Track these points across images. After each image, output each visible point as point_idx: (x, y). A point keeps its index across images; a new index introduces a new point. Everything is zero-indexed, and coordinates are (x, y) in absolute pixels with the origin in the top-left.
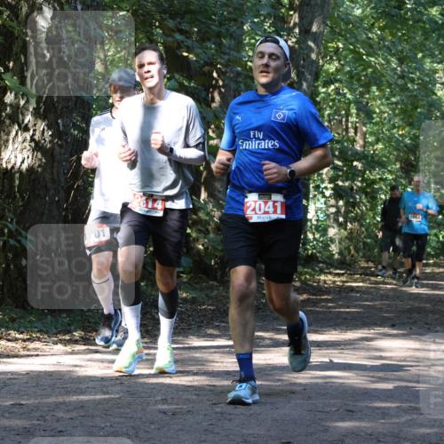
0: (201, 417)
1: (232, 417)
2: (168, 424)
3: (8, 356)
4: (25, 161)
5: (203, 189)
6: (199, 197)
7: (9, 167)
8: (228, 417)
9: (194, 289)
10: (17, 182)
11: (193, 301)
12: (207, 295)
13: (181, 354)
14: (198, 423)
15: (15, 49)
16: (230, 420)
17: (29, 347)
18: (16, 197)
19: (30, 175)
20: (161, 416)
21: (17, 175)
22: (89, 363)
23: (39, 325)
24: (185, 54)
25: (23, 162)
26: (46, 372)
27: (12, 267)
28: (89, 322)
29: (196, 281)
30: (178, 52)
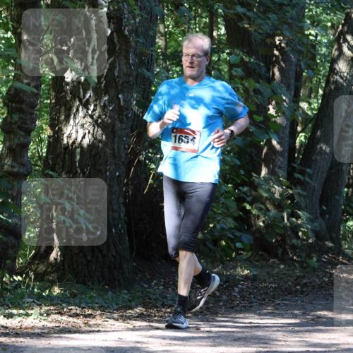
3: (70, 331)
4: (86, 136)
5: (263, 166)
6: (259, 173)
7: (71, 142)
9: (256, 266)
10: (78, 157)
11: (253, 279)
12: (268, 273)
13: (243, 332)
17: (90, 323)
18: (77, 172)
19: (91, 150)
21: (78, 150)
22: (151, 340)
23: (100, 301)
24: (246, 26)
25: (84, 137)
28: (150, 299)
29: (257, 258)
30: (239, 24)
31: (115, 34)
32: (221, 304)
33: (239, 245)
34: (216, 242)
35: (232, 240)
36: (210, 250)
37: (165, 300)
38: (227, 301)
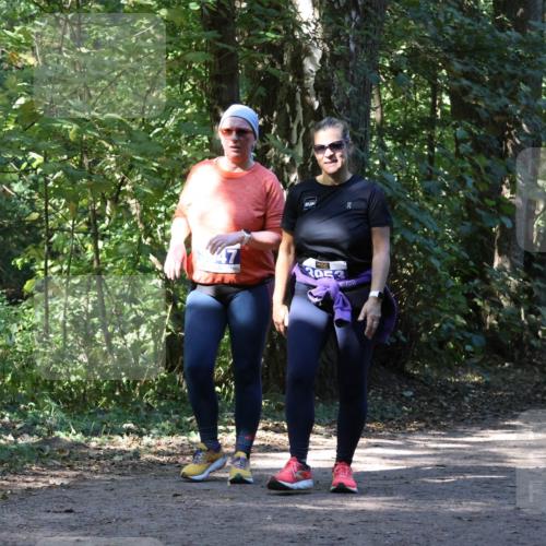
0: (502, 524)
1: (540, 524)
2: (464, 532)
3: (276, 451)
5: (496, 254)
6: (492, 263)
8: (536, 524)
9: (488, 372)
11: (487, 386)
12: (503, 379)
13: (474, 449)
14: (500, 532)
15: (280, 96)
16: (537, 528)
20: (456, 521)
26: (320, 469)
27: (278, 347)
29: (489, 362)
30: (464, 98)
31: (323, 108)
32: (449, 416)
33: (468, 348)
34: (442, 344)
35: (461, 342)
36: (435, 353)
37: (384, 413)
38: (455, 414)
